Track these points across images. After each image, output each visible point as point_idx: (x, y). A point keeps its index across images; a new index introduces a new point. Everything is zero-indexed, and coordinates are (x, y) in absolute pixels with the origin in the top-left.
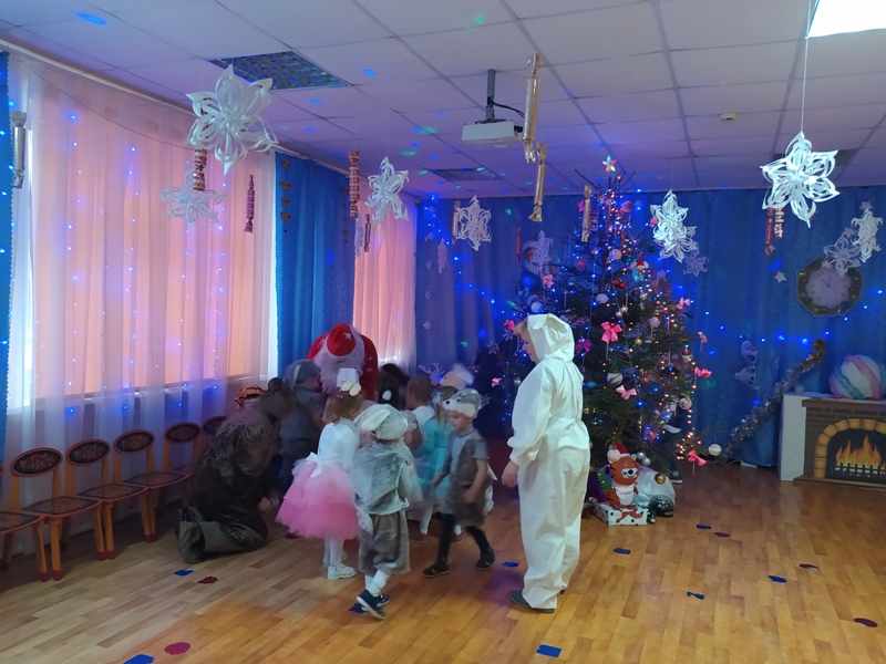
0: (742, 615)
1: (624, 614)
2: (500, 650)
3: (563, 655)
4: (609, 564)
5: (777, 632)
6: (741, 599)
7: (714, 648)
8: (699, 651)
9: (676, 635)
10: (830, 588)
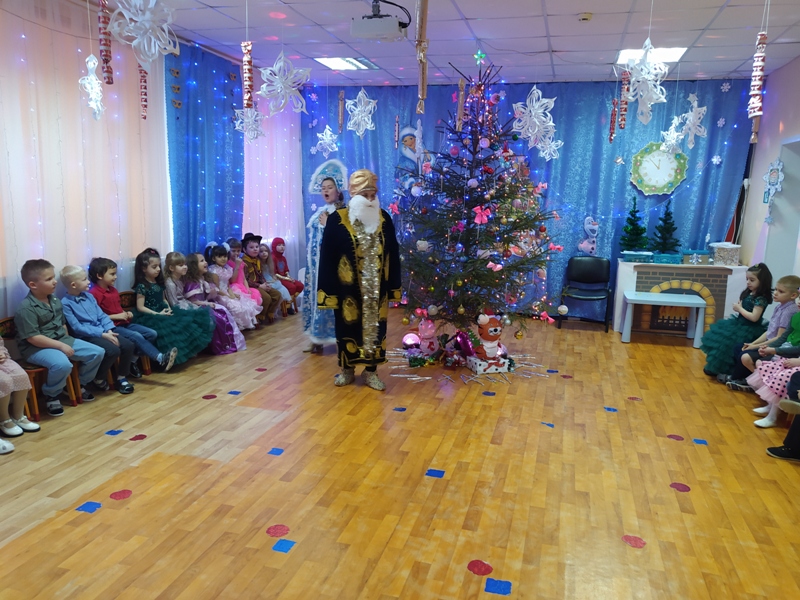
0: (584, 438)
1: (492, 442)
3: (447, 476)
4: (479, 404)
5: (610, 449)
6: (583, 426)
7: (563, 464)
8: (552, 467)
9: (534, 455)
10: (651, 414)
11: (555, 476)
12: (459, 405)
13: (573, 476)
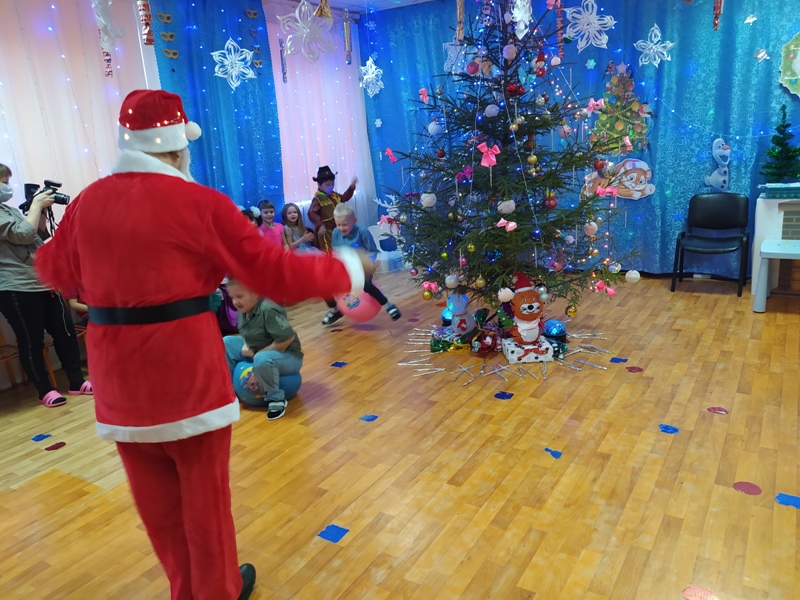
0: (595, 480)
1: (451, 482)
2: (280, 533)
3: (345, 540)
4: (478, 412)
5: (623, 506)
6: (606, 457)
7: (530, 530)
8: (508, 535)
9: (492, 509)
10: (729, 440)
11: (502, 554)
12: (450, 413)
13: (531, 555)
